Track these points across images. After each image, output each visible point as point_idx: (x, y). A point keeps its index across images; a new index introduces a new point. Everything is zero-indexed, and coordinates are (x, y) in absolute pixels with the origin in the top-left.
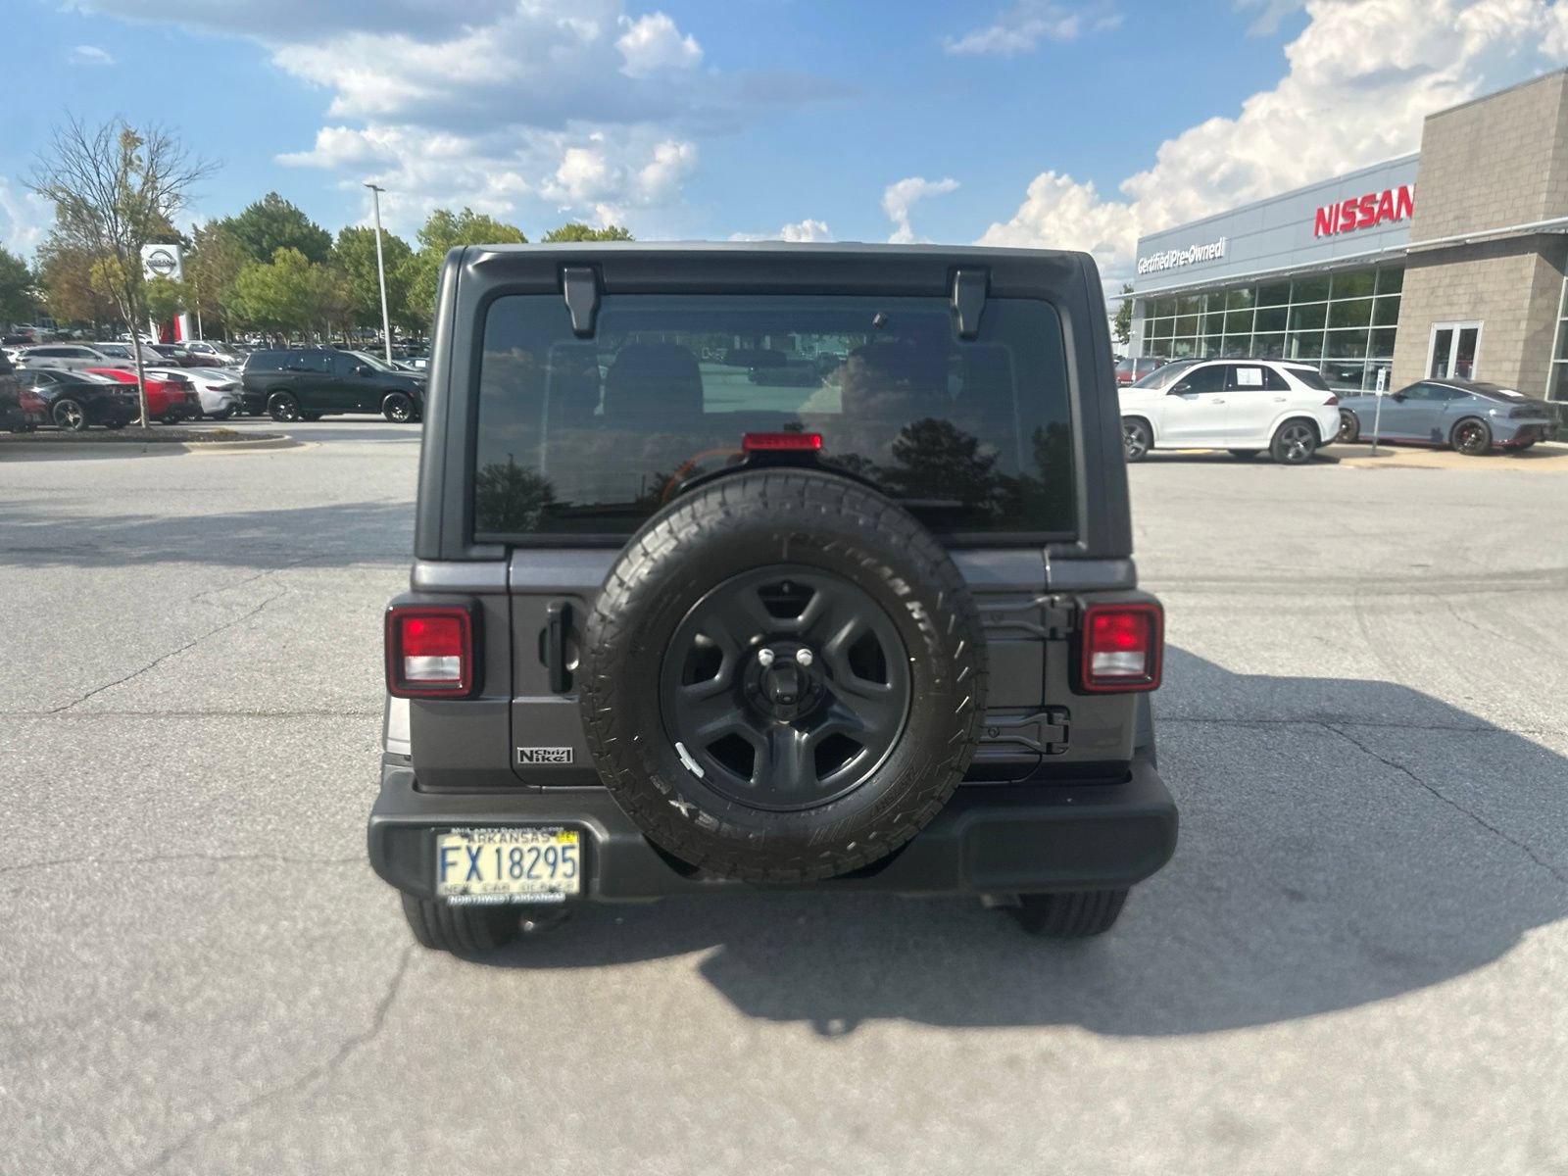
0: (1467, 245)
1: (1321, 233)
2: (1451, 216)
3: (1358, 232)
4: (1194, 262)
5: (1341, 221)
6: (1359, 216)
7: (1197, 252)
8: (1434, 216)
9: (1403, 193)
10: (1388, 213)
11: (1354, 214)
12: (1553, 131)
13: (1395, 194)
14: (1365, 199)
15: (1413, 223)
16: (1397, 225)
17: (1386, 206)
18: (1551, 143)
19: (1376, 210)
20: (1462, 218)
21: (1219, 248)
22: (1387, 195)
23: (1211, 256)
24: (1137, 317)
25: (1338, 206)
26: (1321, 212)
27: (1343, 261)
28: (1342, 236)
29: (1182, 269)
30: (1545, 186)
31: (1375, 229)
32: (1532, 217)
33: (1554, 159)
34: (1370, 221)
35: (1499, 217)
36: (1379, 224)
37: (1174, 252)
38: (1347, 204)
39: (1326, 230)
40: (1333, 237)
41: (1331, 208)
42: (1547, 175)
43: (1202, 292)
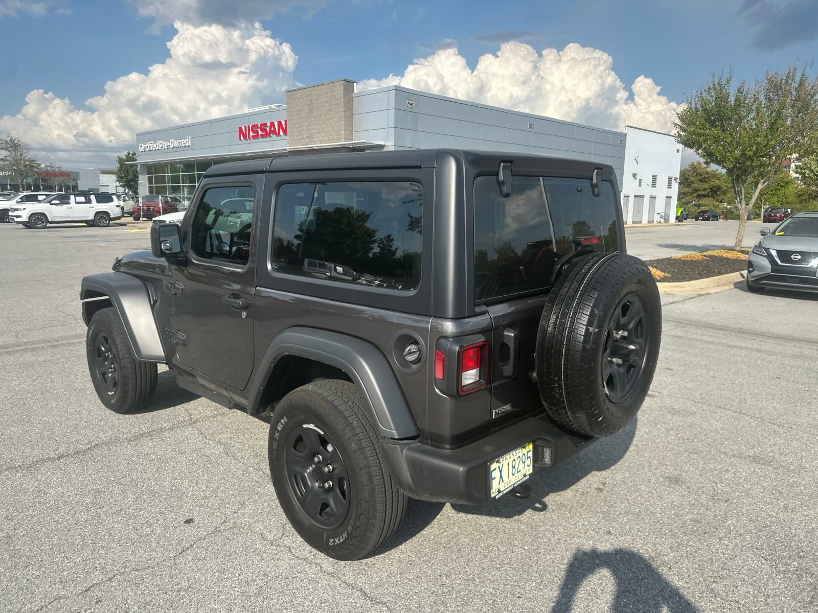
0: (314, 149)
1: (242, 138)
2: (305, 136)
3: (260, 139)
4: (173, 148)
5: (251, 134)
6: (260, 132)
7: (174, 143)
8: (297, 136)
9: (280, 123)
10: (274, 132)
11: (257, 131)
12: (342, 105)
13: (276, 124)
14: (262, 125)
15: (287, 137)
16: (279, 138)
17: (272, 129)
18: (342, 109)
19: (268, 130)
20: (310, 137)
21: (187, 142)
22: (272, 124)
23: (184, 145)
24: (142, 173)
25: (249, 126)
26: (240, 129)
27: (258, 152)
28: (253, 141)
30: (343, 127)
31: (268, 139)
32: (339, 140)
33: (344, 116)
34: (266, 135)
35: (326, 139)
36: (271, 137)
37: (161, 142)
38: (253, 126)
39: (245, 137)
40: (248, 141)
41: (245, 127)
42: (343, 123)
43: (180, 162)
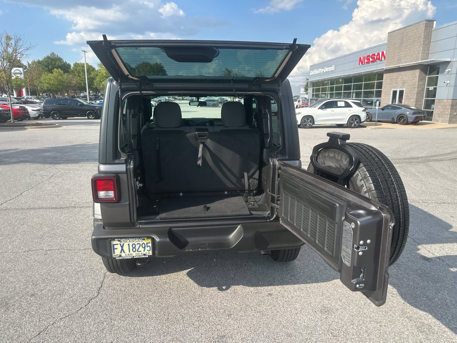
0: (400, 67)
1: (360, 64)
2: (396, 60)
3: (371, 64)
4: (326, 72)
5: (366, 61)
6: (371, 60)
7: (326, 69)
8: (391, 60)
9: (383, 53)
10: (379, 59)
11: (369, 59)
12: (423, 37)
13: (381, 54)
14: (372, 55)
15: (386, 61)
16: (381, 62)
17: (378, 57)
18: (423, 40)
19: (376, 58)
20: (399, 60)
21: (332, 68)
22: (378, 54)
23: (331, 70)
24: (310, 87)
25: (365, 57)
26: (360, 58)
27: (367, 72)
28: (366, 65)
29: (322, 74)
30: (421, 52)
31: (375, 63)
32: (417, 60)
33: (423, 44)
34: (374, 61)
35: (409, 60)
36: (376, 62)
37: (320, 69)
38: (367, 56)
39: (362, 63)
40: (364, 65)
41: (363, 57)
42: (421, 49)
43: (328, 80)
